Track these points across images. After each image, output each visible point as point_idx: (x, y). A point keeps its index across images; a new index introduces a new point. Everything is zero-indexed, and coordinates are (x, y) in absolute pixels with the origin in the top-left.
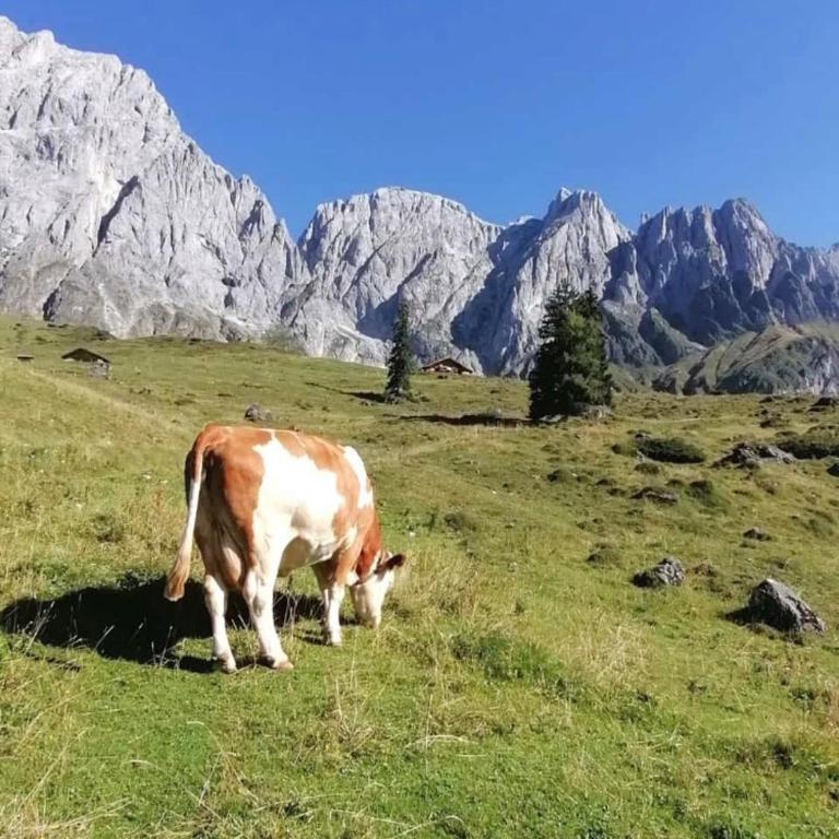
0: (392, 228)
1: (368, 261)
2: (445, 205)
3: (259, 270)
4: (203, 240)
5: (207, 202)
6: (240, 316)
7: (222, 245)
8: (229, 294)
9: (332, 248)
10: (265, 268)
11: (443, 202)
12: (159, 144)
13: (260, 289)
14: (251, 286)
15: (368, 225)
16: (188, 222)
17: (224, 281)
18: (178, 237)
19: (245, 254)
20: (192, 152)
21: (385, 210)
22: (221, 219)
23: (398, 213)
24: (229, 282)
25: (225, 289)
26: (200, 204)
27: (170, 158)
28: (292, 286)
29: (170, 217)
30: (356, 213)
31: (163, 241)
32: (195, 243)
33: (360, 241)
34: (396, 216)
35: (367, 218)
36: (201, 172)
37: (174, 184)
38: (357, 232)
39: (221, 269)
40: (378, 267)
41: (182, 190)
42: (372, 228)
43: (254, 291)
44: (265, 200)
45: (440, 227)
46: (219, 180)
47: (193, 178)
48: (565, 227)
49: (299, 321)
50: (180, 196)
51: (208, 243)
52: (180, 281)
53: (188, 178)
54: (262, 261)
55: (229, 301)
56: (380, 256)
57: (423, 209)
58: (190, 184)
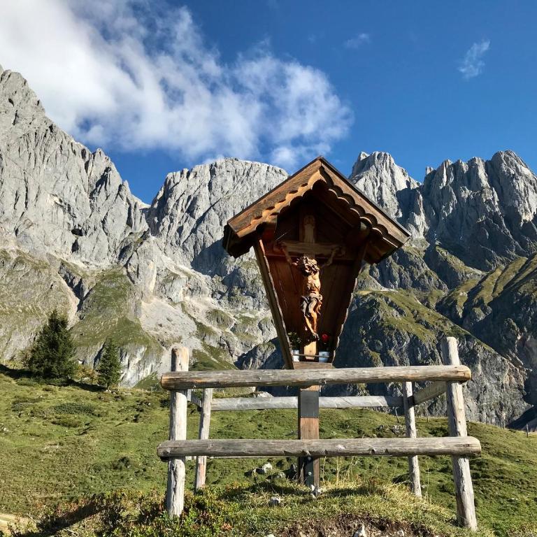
0: (226, 189)
1: (205, 214)
2: (270, 170)
3: (103, 222)
4: (57, 199)
5: (61, 169)
6: (83, 259)
7: (73, 203)
8: (76, 242)
9: (176, 206)
10: (109, 220)
11: (268, 168)
12: (25, 127)
13: (103, 237)
14: (95, 235)
15: (207, 187)
16: (42, 185)
17: (74, 232)
18: (32, 196)
19: (93, 209)
20: (51, 131)
21: (221, 175)
22: (73, 182)
23: (231, 177)
24: (77, 232)
25: (73, 238)
26: (55, 171)
27: (33, 136)
28: (131, 233)
29: (26, 181)
30: (198, 179)
31: (17, 200)
32: (48, 201)
33: (199, 199)
34: (230, 179)
35: (207, 182)
36: (58, 146)
37: (33, 155)
38: (197, 193)
39: (71, 222)
40: (212, 218)
41: (39, 160)
42: (210, 189)
43: (97, 238)
44: (113, 167)
45: (265, 186)
46: (74, 152)
47: (51, 150)
48: (363, 180)
49: (134, 262)
50: (37, 165)
51: (61, 201)
52: (27, 231)
53: (46, 151)
54: (107, 214)
55: (75, 247)
56: (214, 210)
57: (252, 174)
58: (48, 155)
